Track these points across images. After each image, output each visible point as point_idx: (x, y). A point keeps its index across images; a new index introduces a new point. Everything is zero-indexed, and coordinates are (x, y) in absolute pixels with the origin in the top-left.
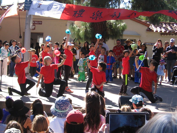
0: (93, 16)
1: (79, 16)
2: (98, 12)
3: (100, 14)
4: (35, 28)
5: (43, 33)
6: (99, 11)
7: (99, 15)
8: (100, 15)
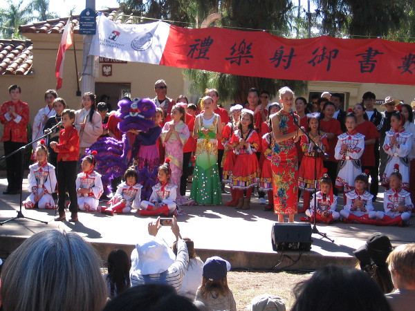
0: (232, 54)
1: (201, 55)
2: (243, 45)
3: (246, 49)
4: (111, 72)
5: (130, 84)
6: (243, 42)
7: (245, 52)
8: (248, 52)
